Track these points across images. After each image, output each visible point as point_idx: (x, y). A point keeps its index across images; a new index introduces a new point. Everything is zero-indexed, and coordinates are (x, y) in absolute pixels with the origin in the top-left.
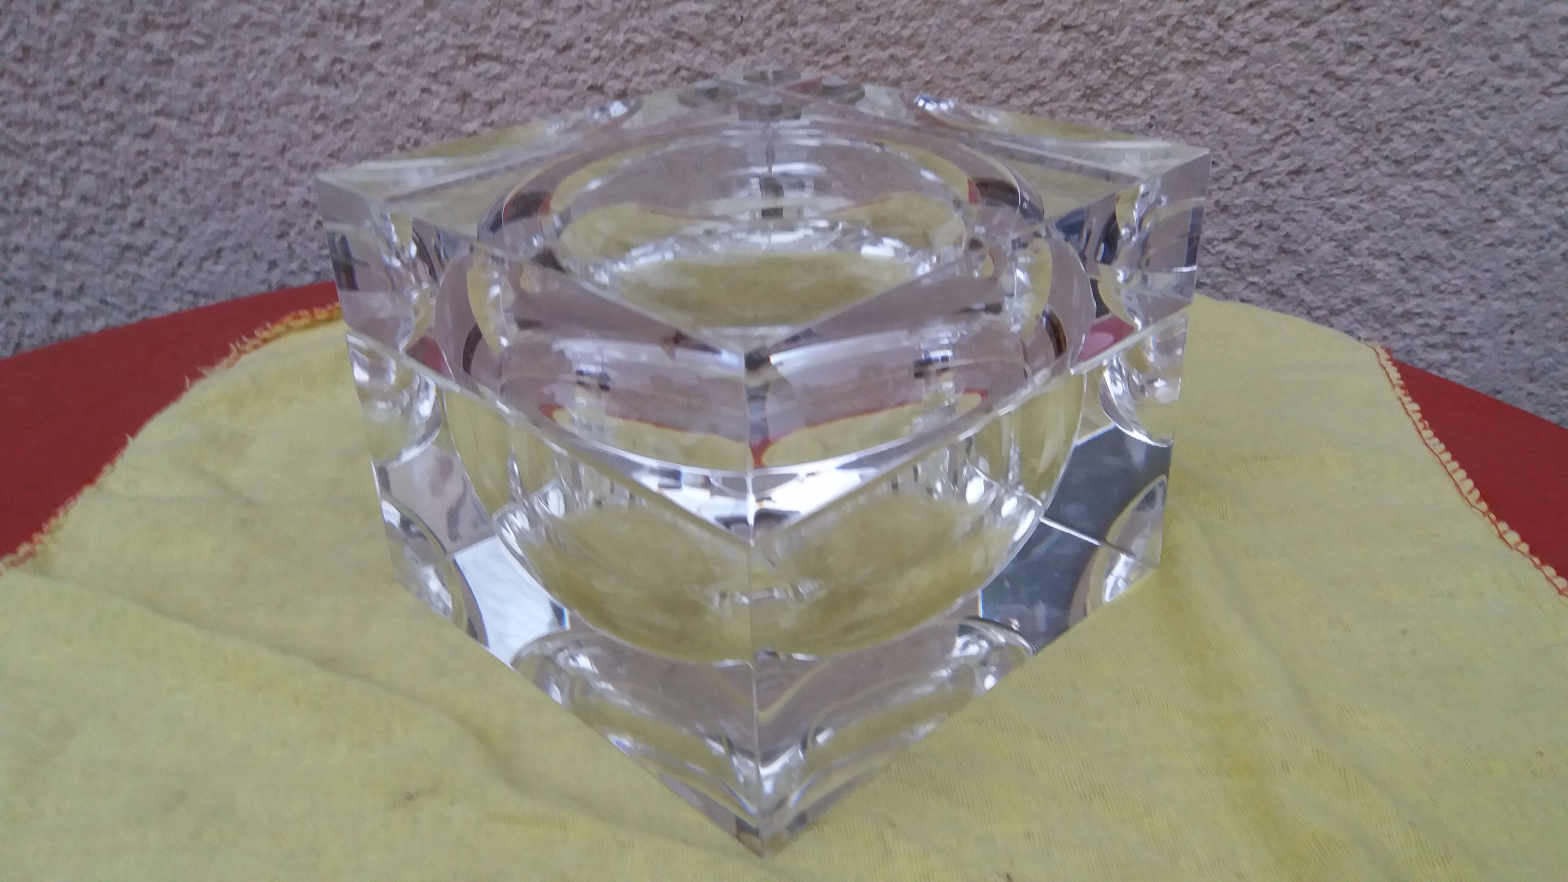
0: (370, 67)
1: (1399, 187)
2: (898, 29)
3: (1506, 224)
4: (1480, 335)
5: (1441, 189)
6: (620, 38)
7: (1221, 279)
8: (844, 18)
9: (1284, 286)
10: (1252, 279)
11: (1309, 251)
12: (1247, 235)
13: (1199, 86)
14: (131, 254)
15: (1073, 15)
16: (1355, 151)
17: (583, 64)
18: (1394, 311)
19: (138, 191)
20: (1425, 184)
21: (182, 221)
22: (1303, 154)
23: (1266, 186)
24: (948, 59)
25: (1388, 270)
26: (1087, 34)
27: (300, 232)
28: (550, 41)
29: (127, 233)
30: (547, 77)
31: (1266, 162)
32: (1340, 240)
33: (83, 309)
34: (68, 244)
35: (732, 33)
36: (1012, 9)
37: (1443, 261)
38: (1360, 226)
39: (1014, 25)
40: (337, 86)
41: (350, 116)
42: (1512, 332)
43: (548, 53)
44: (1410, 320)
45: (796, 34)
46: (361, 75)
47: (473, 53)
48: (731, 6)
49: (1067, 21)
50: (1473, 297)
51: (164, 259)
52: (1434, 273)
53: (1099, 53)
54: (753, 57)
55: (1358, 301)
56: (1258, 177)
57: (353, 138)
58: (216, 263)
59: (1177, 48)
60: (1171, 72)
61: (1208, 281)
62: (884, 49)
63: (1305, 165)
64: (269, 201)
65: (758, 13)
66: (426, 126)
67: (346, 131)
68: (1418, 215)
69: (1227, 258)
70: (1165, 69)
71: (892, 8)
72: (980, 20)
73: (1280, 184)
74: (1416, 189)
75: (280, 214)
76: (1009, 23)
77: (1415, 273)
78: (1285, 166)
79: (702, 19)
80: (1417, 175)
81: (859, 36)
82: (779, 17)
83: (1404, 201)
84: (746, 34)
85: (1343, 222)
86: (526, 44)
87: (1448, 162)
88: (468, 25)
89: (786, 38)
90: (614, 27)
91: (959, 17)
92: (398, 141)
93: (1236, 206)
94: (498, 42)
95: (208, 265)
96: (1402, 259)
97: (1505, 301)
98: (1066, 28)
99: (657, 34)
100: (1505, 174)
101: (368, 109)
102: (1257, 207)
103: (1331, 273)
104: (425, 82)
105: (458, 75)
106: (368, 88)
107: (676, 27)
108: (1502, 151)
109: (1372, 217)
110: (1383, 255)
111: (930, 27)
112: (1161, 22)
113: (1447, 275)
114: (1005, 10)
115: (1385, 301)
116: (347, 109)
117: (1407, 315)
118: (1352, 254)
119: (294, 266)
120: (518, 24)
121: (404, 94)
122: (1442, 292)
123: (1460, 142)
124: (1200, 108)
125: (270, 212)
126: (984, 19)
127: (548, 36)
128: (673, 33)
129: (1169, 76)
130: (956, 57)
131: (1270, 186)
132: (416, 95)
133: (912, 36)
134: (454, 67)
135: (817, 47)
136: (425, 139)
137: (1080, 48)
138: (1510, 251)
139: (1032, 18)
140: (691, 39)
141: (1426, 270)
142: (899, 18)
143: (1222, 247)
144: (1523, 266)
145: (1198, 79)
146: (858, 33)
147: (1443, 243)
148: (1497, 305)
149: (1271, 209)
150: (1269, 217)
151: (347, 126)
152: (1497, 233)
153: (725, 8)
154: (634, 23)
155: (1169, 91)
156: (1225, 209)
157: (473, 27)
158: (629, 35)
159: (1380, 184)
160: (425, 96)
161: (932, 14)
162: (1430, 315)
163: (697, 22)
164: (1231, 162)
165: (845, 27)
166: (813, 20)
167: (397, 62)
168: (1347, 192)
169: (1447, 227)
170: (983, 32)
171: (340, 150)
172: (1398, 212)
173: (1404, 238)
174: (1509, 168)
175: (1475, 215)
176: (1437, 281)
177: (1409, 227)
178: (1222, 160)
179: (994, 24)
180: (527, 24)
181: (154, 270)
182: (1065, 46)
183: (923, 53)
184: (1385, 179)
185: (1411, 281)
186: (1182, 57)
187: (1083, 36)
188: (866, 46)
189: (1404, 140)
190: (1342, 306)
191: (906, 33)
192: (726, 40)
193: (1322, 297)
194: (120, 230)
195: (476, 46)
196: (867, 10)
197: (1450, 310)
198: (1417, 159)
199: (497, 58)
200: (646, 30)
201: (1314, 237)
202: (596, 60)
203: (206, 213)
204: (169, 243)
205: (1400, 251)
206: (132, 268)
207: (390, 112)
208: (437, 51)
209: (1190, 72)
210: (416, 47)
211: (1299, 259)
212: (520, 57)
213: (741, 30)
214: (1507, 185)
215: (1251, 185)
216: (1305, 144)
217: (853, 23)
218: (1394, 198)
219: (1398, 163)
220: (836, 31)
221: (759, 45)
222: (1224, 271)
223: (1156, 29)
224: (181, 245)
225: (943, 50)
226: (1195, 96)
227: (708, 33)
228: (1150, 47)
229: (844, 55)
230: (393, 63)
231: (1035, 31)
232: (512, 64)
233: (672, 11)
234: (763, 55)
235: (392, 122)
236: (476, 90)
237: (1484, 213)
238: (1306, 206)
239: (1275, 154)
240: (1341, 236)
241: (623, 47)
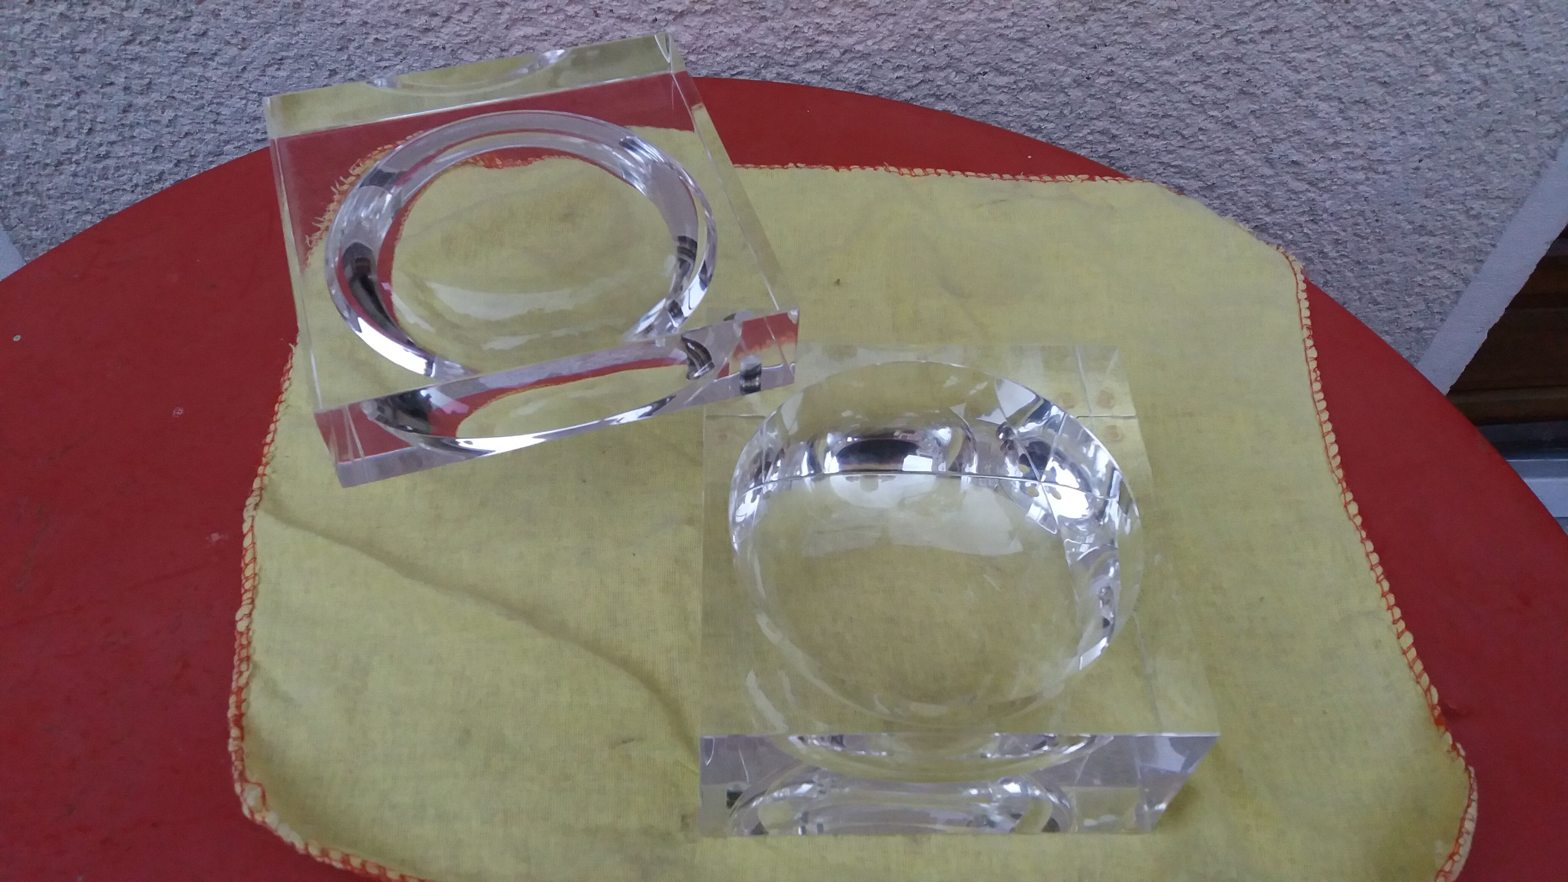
1: (1353, 47)
3: (1439, 78)
4: (1393, 162)
5: (1389, 49)
7: (1186, 113)
9: (1238, 120)
10: (1211, 113)
11: (1265, 94)
12: (1216, 79)
14: (196, 59)
16: (1324, 17)
19: (200, 6)
20: (1376, 45)
21: (245, 33)
22: (1277, 18)
23: (1239, 42)
25: (1330, 110)
27: (359, 47)
29: (191, 41)
31: (1243, 23)
32: (1292, 86)
33: (152, 103)
34: (134, 48)
37: (1377, 105)
38: (1313, 76)
42: (1420, 161)
44: (1338, 148)
50: (1395, 133)
51: (228, 64)
52: (1368, 113)
55: (1299, 133)
56: (1234, 35)
58: (278, 69)
61: (1175, 113)
63: (1276, 27)
64: (329, 20)
68: (1364, 69)
69: (1194, 96)
73: (1252, 41)
74: (1367, 49)
75: (340, 31)
77: (1351, 113)
78: (1259, 27)
80: (1371, 38)
83: (1355, 58)
85: (1299, 73)
87: (1401, 28)
93: (1210, 57)
95: (271, 71)
96: (1343, 103)
97: (1420, 137)
100: (1447, 40)
102: (1228, 58)
103: (1280, 111)
108: (1449, 22)
109: (1324, 69)
110: (1327, 98)
113: (1377, 115)
115: (1321, 133)
117: (1337, 145)
118: (1300, 97)
119: (353, 74)
122: (1369, 128)
123: (1415, 13)
125: (330, 29)
131: (1244, 42)
138: (1435, 99)
141: (1361, 112)
143: (1191, 88)
144: (1442, 112)
147: (1380, 91)
148: (1414, 140)
149: (1239, 60)
150: (1237, 66)
152: (1428, 85)
156: (1200, 59)
159: (1339, 44)
162: (1356, 145)
164: (1212, 22)
168: (1308, 49)
169: (1386, 79)
172: (1349, 66)
173: (1349, 87)
174: (1452, 35)
175: (1413, 71)
176: (1367, 120)
177: (1354, 78)
178: (1205, 20)
181: (219, 72)
184: (1343, 40)
189: (1367, 9)
190: (1283, 136)
193: (1267, 129)
194: (185, 38)
197: (1374, 142)
198: (1374, 25)
201: (1272, 83)
203: (268, 28)
204: (233, 51)
205: (1342, 96)
206: (198, 70)
211: (1255, 99)
214: (1446, 49)
215: (1225, 41)
216: (1280, 10)
218: (1347, 55)
219: (1356, 27)
222: (1190, 106)
224: (244, 53)
237: (1421, 70)
238: (1270, 58)
239: (1252, 17)
240: (1294, 83)
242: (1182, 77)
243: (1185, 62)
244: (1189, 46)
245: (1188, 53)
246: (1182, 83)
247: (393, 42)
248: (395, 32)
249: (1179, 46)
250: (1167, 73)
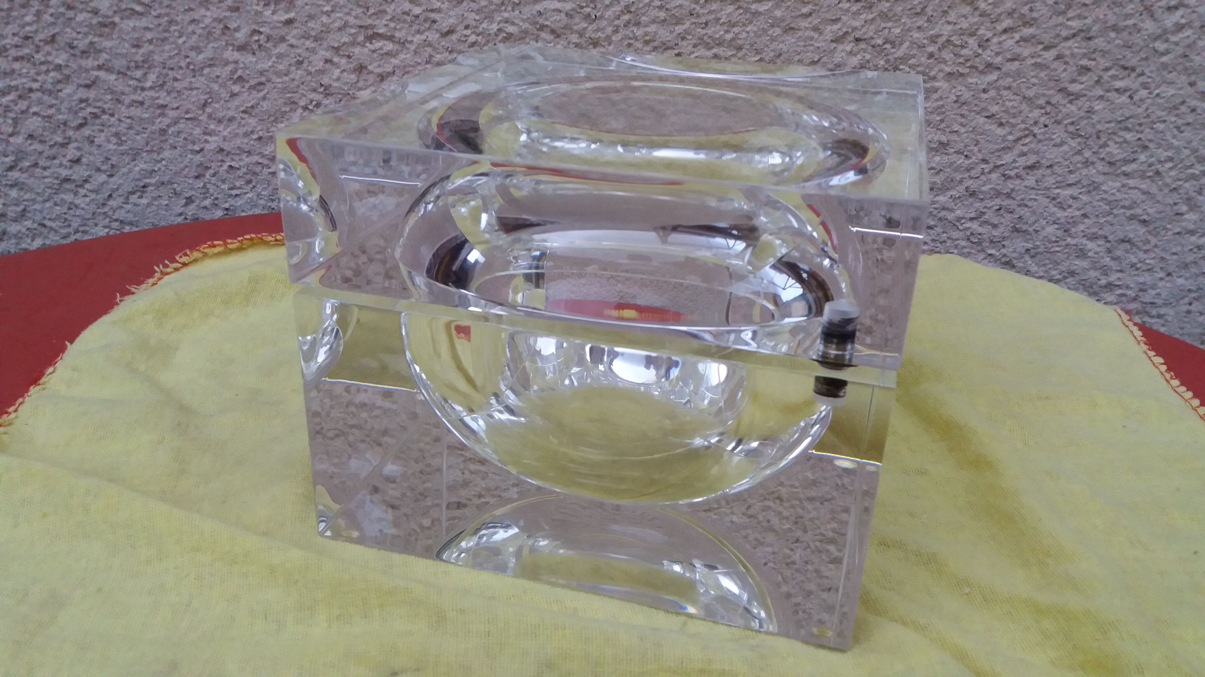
0: (283, 39)
1: (1110, 183)
2: (722, 33)
3: (1192, 216)
4: (1165, 305)
5: (1143, 186)
6: (495, 27)
8: (679, 21)
9: (1015, 258)
10: (990, 251)
11: (1036, 231)
12: (989, 215)
13: (959, 93)
14: (67, 186)
15: (864, 30)
16: (1079, 153)
17: (461, 47)
18: (1100, 282)
19: (78, 133)
20: (1131, 182)
21: (114, 160)
22: (1037, 153)
23: (1006, 177)
24: (761, 60)
25: (1098, 249)
26: (873, 46)
27: (214, 175)
28: (435, 26)
29: (66, 167)
30: (431, 56)
31: (1007, 158)
32: (1061, 224)
33: (24, 230)
34: (15, 174)
35: (586, 28)
36: (815, 22)
37: (1140, 244)
38: (1078, 213)
39: (816, 36)
40: (254, 54)
41: (263, 79)
42: (1190, 304)
43: (433, 36)
44: (1111, 290)
45: (639, 32)
46: (275, 47)
47: (370, 32)
48: (587, 6)
49: (858, 34)
50: (1162, 274)
51: (96, 191)
52: (1133, 253)
53: (882, 62)
54: (602, 50)
55: (1072, 273)
56: (1001, 170)
57: (264, 98)
58: (141, 197)
59: (945, 62)
60: (938, 81)
62: (710, 49)
63: (1038, 162)
64: (190, 147)
65: (609, 13)
66: (327, 91)
67: (259, 91)
68: (1124, 207)
69: (972, 234)
70: (934, 78)
71: (719, 15)
72: (789, 30)
73: (1018, 176)
74: (1123, 186)
75: (198, 158)
76: (812, 34)
77: (1119, 253)
78: (1022, 162)
79: (563, 15)
80: (1126, 175)
81: (690, 37)
82: (626, 17)
83: (1113, 194)
84: (598, 30)
85: (1064, 210)
86: (415, 27)
87: (1150, 165)
88: (368, 9)
89: (631, 35)
90: (489, 18)
91: (772, 26)
92: (302, 103)
93: (981, 192)
94: (392, 25)
95: (133, 198)
96: (1110, 242)
97: (1187, 279)
98: (858, 40)
99: (525, 26)
100: (1194, 177)
101: (279, 74)
102: (998, 194)
103: (1052, 250)
104: (328, 55)
105: (357, 50)
106: (280, 56)
107: (541, 21)
108: (1192, 159)
109: (1087, 206)
110: (1093, 237)
111: (748, 32)
112: (933, 40)
113: (1142, 255)
114: (810, 23)
115: (1093, 274)
116: (262, 73)
117: (1110, 286)
118: (1070, 236)
119: (207, 202)
120: (410, 10)
121: (310, 62)
122: (1137, 269)
123: (1160, 150)
124: (959, 111)
125: (190, 156)
126: (792, 29)
127: (434, 22)
128: (538, 26)
129: (937, 84)
130: (767, 58)
131: (1010, 177)
132: (320, 65)
133: (733, 39)
134: (353, 44)
135: (655, 44)
136: (326, 102)
137: (868, 57)
138: (1193, 239)
139: (831, 30)
140: (553, 32)
141: (1127, 251)
142: (724, 23)
143: (968, 225)
144: (1202, 252)
145: (959, 87)
146: (689, 34)
147: (1142, 230)
148: (1181, 281)
149: (1008, 196)
150: (1006, 202)
151: (261, 87)
152: (1184, 224)
153: (582, 8)
154: (506, 15)
155: (935, 96)
156: (973, 194)
157: (372, 11)
158: (502, 25)
159: (1097, 180)
160: (328, 66)
161: (751, 23)
162: (1128, 287)
163: (558, 18)
164: (980, 156)
165: (679, 29)
166: (654, 22)
167: (306, 36)
168: (1070, 185)
169: (1145, 217)
170: (790, 39)
171: (252, 107)
172: (1109, 203)
173: (1112, 225)
174: (1197, 172)
175: (1168, 208)
176: (1135, 260)
177: (1116, 216)
178: (974, 154)
179: (800, 33)
180: (417, 10)
181: (87, 200)
182: (855, 55)
183: (740, 54)
184: (1100, 177)
185: (1113, 259)
186: (948, 69)
187: (870, 48)
188: (695, 46)
189: (1116, 146)
190: (1058, 277)
191: (728, 37)
192: (581, 34)
193: (1043, 269)
194: (61, 165)
195: (373, 27)
196: (698, 16)
197: (1144, 283)
198: (1126, 162)
199: (391, 38)
200: (516, 21)
201: (1041, 220)
202: (473, 44)
203: (135, 155)
204: (103, 178)
205: (1108, 234)
206: (68, 197)
207: (297, 77)
208: (340, 29)
209: (953, 82)
210: (323, 25)
211: (1028, 237)
212: (409, 39)
213: (594, 26)
214: (1195, 186)
215: (994, 176)
216: (1040, 145)
217: (685, 27)
218: (1106, 192)
219: (1111, 164)
220: (671, 32)
221: (608, 39)
222: (969, 244)
223: (929, 45)
224: (112, 180)
225: (758, 52)
226: (956, 102)
227: (566, 27)
228: (923, 59)
229: (677, 51)
230: (303, 37)
231: (832, 41)
232: (403, 43)
233: (538, 7)
234: (611, 48)
235: (298, 87)
236: (370, 64)
237: (1175, 208)
238: (1037, 195)
239: (1016, 152)
240: (1062, 221)
241: (496, 35)
242: (959, 213)
243: (959, 197)
244: (961, 181)
245: (961, 188)
246: (959, 219)
247: (244, 170)
248: (247, 160)
249: (952, 181)
250: (944, 209)
